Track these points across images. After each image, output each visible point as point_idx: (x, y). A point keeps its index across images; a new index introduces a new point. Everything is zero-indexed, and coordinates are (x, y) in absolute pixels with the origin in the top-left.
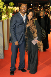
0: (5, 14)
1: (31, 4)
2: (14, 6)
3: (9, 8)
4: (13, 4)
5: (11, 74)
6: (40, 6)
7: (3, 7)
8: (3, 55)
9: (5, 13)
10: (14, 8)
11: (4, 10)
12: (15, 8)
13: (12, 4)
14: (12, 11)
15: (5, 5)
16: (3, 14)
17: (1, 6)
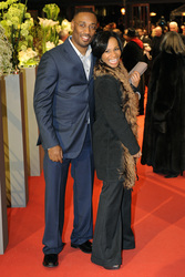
0: (29, 46)
1: (123, 11)
2: (61, 17)
3: (44, 23)
4: (58, 10)
5: (46, 263)
6: (153, 14)
7: (24, 20)
8: (23, 195)
9: (29, 41)
10: (60, 24)
11: (25, 33)
12: (65, 22)
13: (53, 8)
14: (52, 35)
15: (28, 15)
16: (23, 47)
17: (17, 18)
